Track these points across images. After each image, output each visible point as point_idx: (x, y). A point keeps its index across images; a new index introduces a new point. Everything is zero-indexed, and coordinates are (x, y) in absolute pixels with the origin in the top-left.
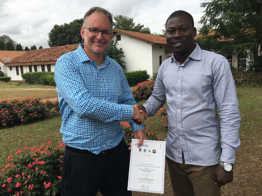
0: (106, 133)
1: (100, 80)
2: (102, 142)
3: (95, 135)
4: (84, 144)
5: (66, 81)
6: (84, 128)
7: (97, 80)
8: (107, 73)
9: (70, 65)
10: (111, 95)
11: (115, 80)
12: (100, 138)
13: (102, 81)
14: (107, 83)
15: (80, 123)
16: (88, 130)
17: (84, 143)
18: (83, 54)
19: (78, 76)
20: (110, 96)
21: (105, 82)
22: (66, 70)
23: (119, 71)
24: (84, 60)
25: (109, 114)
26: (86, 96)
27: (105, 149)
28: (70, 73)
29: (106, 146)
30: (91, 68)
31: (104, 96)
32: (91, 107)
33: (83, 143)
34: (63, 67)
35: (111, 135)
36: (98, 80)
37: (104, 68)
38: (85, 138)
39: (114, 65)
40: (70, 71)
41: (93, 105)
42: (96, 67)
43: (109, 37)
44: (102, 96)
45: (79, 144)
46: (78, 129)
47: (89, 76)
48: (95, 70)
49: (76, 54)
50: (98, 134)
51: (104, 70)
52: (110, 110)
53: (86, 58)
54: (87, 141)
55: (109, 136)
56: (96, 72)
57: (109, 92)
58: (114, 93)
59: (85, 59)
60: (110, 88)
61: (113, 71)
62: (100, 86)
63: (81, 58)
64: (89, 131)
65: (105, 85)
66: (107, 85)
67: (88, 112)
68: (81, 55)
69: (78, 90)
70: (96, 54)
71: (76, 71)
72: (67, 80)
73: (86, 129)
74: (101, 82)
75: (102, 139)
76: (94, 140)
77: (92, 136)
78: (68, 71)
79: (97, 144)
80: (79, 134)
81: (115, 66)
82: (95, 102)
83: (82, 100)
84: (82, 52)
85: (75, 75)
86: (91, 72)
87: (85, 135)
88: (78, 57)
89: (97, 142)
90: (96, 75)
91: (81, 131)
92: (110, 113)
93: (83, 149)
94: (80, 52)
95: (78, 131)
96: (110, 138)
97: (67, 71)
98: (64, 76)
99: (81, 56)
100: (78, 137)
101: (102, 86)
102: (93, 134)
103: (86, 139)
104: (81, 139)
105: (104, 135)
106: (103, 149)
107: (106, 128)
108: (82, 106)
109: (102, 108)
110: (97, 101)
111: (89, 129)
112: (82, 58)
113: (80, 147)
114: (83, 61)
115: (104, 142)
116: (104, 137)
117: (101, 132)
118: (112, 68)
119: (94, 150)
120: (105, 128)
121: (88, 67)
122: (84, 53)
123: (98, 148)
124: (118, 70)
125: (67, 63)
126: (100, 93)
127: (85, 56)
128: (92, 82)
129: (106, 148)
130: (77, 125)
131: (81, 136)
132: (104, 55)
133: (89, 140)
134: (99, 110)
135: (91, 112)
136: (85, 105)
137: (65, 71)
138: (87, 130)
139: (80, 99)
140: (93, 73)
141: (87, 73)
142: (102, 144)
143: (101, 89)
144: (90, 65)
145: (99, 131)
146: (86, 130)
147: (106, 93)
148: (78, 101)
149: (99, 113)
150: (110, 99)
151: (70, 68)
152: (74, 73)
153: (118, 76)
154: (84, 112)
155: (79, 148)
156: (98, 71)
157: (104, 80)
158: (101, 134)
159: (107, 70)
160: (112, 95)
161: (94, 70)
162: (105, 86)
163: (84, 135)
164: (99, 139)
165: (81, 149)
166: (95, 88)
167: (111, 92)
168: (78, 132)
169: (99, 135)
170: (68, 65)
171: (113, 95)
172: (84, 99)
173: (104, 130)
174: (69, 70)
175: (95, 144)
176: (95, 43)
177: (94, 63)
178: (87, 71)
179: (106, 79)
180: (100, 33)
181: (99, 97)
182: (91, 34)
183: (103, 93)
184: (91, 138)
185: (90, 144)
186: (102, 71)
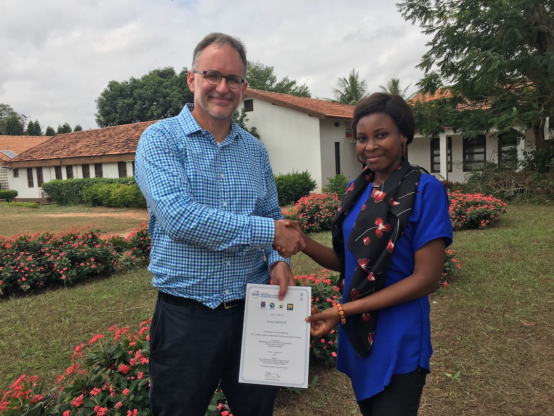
0: (230, 268)
1: (220, 168)
2: (223, 284)
3: (209, 271)
4: (190, 289)
6: (188, 258)
7: (214, 168)
8: (235, 156)
9: (160, 142)
10: (240, 196)
12: (218, 277)
13: (224, 170)
14: (233, 173)
15: (181, 249)
16: (196, 260)
17: (190, 287)
18: (190, 120)
20: (239, 198)
21: (229, 171)
22: (152, 150)
24: (191, 130)
25: (226, 234)
26: (183, 200)
27: (229, 299)
28: (159, 157)
29: (231, 293)
30: (203, 145)
31: (226, 196)
32: (189, 220)
33: (186, 286)
34: (147, 146)
35: (240, 273)
36: (216, 168)
37: (229, 146)
38: (191, 278)
39: (250, 142)
40: (159, 152)
41: (193, 216)
42: (214, 144)
43: (240, 89)
44: (223, 196)
45: (181, 290)
46: (177, 260)
48: (211, 150)
49: (178, 121)
50: (214, 269)
51: (229, 150)
52: (227, 225)
53: (195, 127)
54: (195, 283)
55: (237, 273)
56: (212, 152)
57: (237, 189)
58: (246, 193)
59: (192, 128)
60: (239, 183)
61: (248, 153)
62: (220, 179)
63: (185, 127)
64: (198, 262)
65: (230, 177)
66: (233, 177)
67: (184, 229)
68: (186, 121)
69: (168, 190)
70: (215, 119)
71: (170, 152)
72: (152, 169)
73: (192, 258)
74: (221, 171)
75: (223, 278)
76: (208, 280)
77: (204, 272)
78: (156, 153)
79: (213, 288)
80: (179, 270)
81: (251, 144)
82: (197, 210)
83: (175, 207)
84: (187, 117)
86: (203, 153)
87: (191, 272)
88: (180, 126)
89: (213, 285)
90: (213, 158)
91: (182, 264)
92: (227, 231)
93: (188, 297)
94: (185, 117)
95: (176, 263)
96: (238, 278)
97: (153, 153)
98: (148, 162)
99: (187, 124)
100: (177, 275)
101: (223, 179)
102: (204, 269)
103: (193, 279)
104: (183, 279)
105: (227, 272)
106: (226, 299)
107: (230, 258)
108: (174, 218)
109: (210, 221)
110: (201, 209)
111: (198, 259)
112: (187, 127)
113: (182, 294)
114: (189, 132)
115: (226, 285)
116: (227, 275)
117: (221, 265)
118: (246, 149)
119: (207, 300)
120: (228, 257)
121: (197, 144)
122: (191, 118)
123: (216, 296)
125: (154, 138)
126: (218, 192)
127: (192, 124)
129: (232, 298)
130: (175, 251)
131: (183, 272)
132: (231, 122)
133: (198, 280)
134: (206, 225)
135: (190, 230)
136: (179, 216)
137: (151, 152)
138: (193, 260)
139: (171, 204)
140: (208, 154)
142: (222, 288)
143: (222, 184)
144: (201, 140)
145: (216, 264)
146: (191, 262)
147: (230, 191)
148: (167, 209)
149: (205, 230)
150: (239, 204)
151: (159, 147)
153: (258, 163)
154: (178, 228)
155: (180, 294)
156: (216, 152)
157: (228, 168)
158: (221, 268)
159: (235, 149)
160: (243, 196)
161: (208, 150)
162: (228, 179)
163: (188, 271)
164: (216, 278)
165: (183, 298)
167: (240, 189)
168: (178, 265)
169: (216, 270)
172: (178, 205)
173: (225, 260)
174: (157, 150)
175: (209, 288)
176: (215, 99)
177: (210, 135)
178: (195, 151)
179: (231, 165)
180: (223, 80)
181: (217, 200)
182: (206, 83)
183: (224, 192)
184: (202, 277)
185: (201, 289)
186: (225, 151)
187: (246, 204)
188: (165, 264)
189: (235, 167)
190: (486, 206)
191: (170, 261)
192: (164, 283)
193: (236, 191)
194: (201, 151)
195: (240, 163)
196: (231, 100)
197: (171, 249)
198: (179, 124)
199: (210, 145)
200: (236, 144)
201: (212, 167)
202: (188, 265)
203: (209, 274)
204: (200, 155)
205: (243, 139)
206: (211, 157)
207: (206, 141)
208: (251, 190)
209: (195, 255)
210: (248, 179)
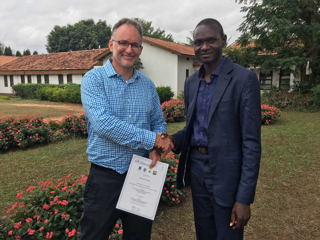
1: (128, 96)
2: (127, 161)
3: (120, 154)
4: (109, 163)
5: (89, 96)
6: (109, 146)
7: (124, 96)
9: (95, 80)
10: (139, 112)
11: (144, 96)
12: (125, 157)
13: (130, 97)
14: (135, 98)
16: (113, 148)
17: (109, 162)
18: (111, 68)
19: (101, 91)
20: (138, 112)
21: (132, 97)
22: (89, 85)
23: (150, 88)
24: (111, 74)
28: (94, 88)
30: (118, 83)
31: (130, 112)
33: (107, 161)
34: (87, 82)
36: (125, 96)
37: (132, 83)
39: (145, 80)
40: (94, 86)
42: (124, 82)
44: (129, 112)
45: (104, 163)
47: (115, 92)
48: (123, 85)
49: (104, 69)
50: (123, 153)
51: (133, 85)
53: (113, 72)
54: (112, 160)
56: (123, 87)
57: (137, 108)
58: (142, 110)
59: (112, 73)
60: (138, 104)
61: (143, 87)
62: (127, 102)
65: (133, 101)
66: (134, 101)
68: (108, 69)
70: (124, 67)
72: (90, 94)
74: (128, 97)
75: (127, 158)
76: (119, 158)
77: (117, 155)
78: (92, 86)
79: (122, 163)
80: (103, 153)
81: (146, 82)
84: (109, 67)
85: (98, 90)
86: (118, 87)
87: (110, 154)
89: (122, 161)
90: (124, 90)
91: (105, 150)
93: (107, 167)
94: (108, 67)
95: (102, 149)
97: (90, 86)
98: (87, 91)
99: (109, 70)
100: (102, 156)
101: (129, 102)
102: (117, 153)
103: (111, 158)
104: (105, 158)
105: (130, 154)
111: (114, 147)
112: (109, 73)
114: (110, 75)
116: (130, 156)
117: (127, 151)
118: (143, 84)
119: (118, 169)
121: (115, 82)
122: (111, 67)
123: (123, 167)
124: (150, 86)
125: (91, 78)
126: (126, 109)
127: (112, 71)
128: (118, 97)
131: (106, 154)
132: (134, 69)
133: (114, 159)
137: (89, 86)
138: (111, 148)
140: (121, 88)
141: (113, 88)
142: (127, 163)
144: (117, 80)
145: (124, 150)
146: (110, 148)
147: (133, 109)
150: (138, 116)
151: (94, 83)
152: (98, 88)
153: (149, 92)
156: (125, 86)
157: (132, 96)
158: (126, 152)
159: (136, 85)
160: (140, 112)
161: (121, 85)
163: (108, 154)
164: (124, 158)
165: (105, 167)
166: (121, 104)
167: (139, 108)
168: (102, 150)
169: (124, 154)
170: (93, 80)
171: (142, 112)
173: (129, 148)
174: (93, 85)
175: (120, 163)
176: (125, 56)
177: (122, 77)
178: (113, 86)
179: (133, 94)
180: (130, 46)
181: (125, 114)
182: (120, 47)
183: (130, 109)
184: (116, 157)
185: (115, 163)
186: (130, 86)
187: (142, 116)
188: (95, 149)
189: (136, 95)
190: (269, 112)
191: (98, 148)
192: (95, 160)
193: (136, 109)
194: (117, 86)
195: (139, 93)
196: (134, 56)
197: (99, 141)
198: (105, 70)
199: (122, 82)
200: (137, 82)
201: (123, 95)
202: (108, 150)
203: (120, 156)
204: (116, 88)
205: (141, 79)
206: (123, 89)
207: (120, 81)
208: (145, 108)
209: (112, 145)
210: (143, 102)
